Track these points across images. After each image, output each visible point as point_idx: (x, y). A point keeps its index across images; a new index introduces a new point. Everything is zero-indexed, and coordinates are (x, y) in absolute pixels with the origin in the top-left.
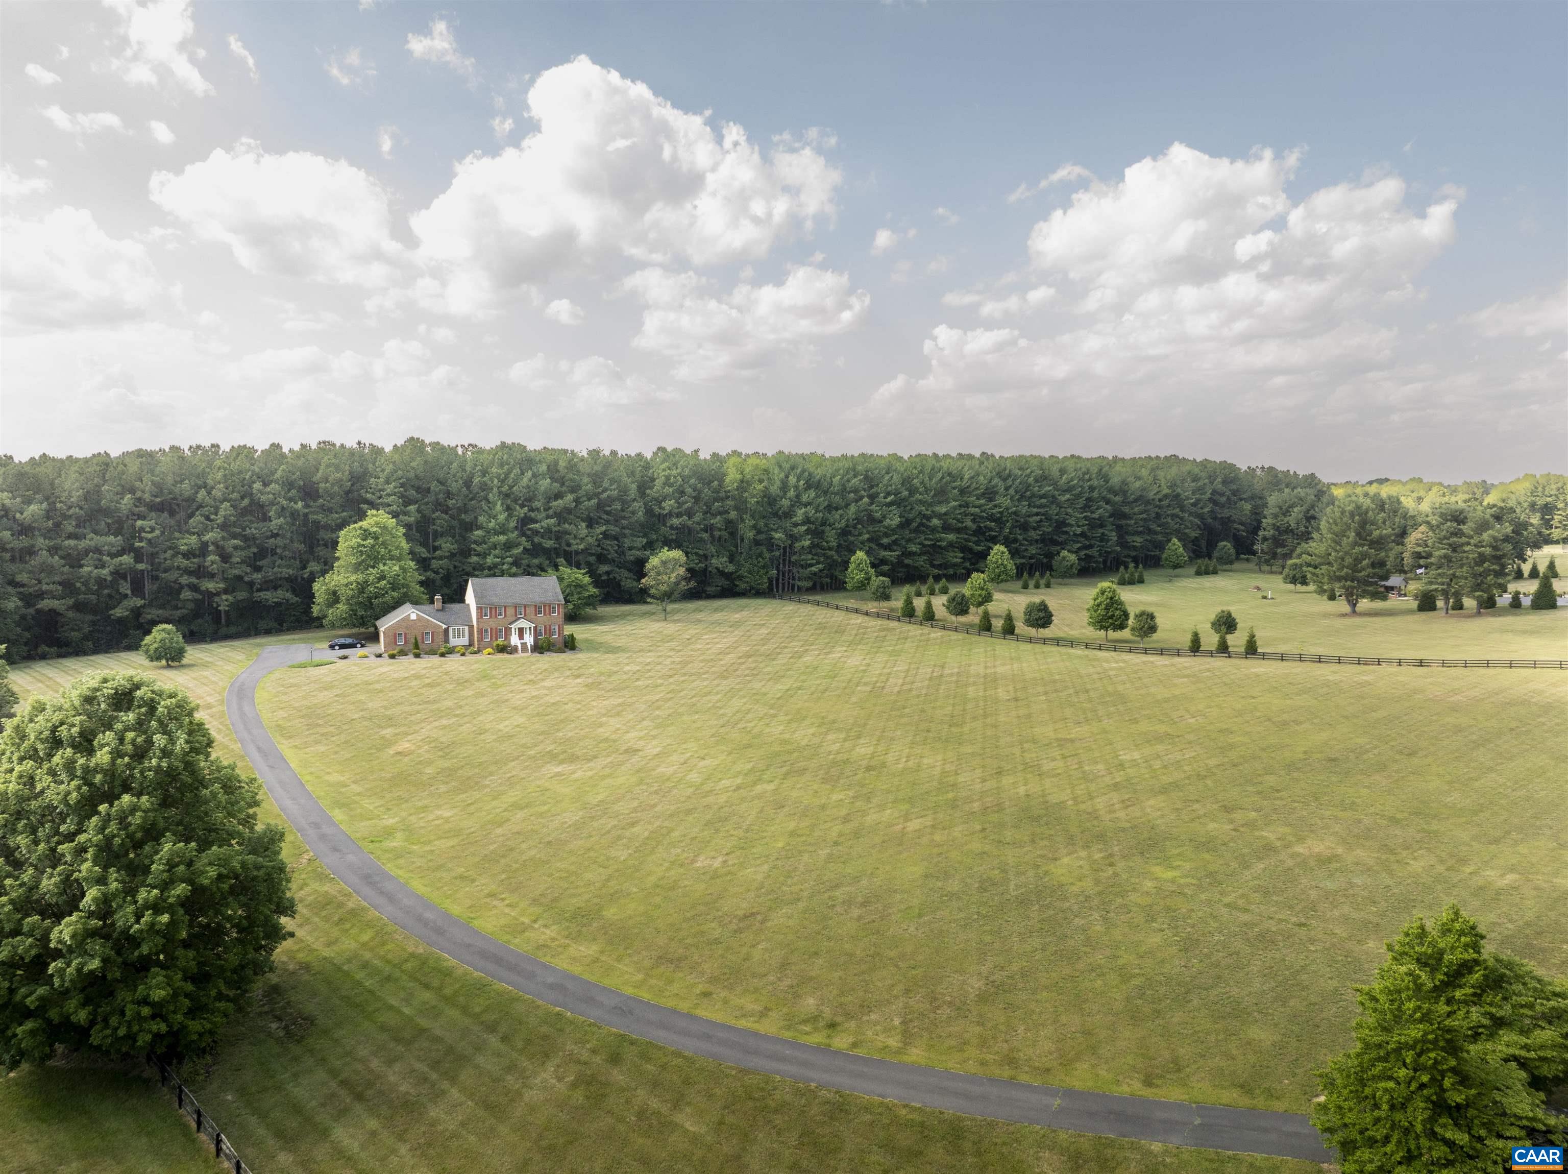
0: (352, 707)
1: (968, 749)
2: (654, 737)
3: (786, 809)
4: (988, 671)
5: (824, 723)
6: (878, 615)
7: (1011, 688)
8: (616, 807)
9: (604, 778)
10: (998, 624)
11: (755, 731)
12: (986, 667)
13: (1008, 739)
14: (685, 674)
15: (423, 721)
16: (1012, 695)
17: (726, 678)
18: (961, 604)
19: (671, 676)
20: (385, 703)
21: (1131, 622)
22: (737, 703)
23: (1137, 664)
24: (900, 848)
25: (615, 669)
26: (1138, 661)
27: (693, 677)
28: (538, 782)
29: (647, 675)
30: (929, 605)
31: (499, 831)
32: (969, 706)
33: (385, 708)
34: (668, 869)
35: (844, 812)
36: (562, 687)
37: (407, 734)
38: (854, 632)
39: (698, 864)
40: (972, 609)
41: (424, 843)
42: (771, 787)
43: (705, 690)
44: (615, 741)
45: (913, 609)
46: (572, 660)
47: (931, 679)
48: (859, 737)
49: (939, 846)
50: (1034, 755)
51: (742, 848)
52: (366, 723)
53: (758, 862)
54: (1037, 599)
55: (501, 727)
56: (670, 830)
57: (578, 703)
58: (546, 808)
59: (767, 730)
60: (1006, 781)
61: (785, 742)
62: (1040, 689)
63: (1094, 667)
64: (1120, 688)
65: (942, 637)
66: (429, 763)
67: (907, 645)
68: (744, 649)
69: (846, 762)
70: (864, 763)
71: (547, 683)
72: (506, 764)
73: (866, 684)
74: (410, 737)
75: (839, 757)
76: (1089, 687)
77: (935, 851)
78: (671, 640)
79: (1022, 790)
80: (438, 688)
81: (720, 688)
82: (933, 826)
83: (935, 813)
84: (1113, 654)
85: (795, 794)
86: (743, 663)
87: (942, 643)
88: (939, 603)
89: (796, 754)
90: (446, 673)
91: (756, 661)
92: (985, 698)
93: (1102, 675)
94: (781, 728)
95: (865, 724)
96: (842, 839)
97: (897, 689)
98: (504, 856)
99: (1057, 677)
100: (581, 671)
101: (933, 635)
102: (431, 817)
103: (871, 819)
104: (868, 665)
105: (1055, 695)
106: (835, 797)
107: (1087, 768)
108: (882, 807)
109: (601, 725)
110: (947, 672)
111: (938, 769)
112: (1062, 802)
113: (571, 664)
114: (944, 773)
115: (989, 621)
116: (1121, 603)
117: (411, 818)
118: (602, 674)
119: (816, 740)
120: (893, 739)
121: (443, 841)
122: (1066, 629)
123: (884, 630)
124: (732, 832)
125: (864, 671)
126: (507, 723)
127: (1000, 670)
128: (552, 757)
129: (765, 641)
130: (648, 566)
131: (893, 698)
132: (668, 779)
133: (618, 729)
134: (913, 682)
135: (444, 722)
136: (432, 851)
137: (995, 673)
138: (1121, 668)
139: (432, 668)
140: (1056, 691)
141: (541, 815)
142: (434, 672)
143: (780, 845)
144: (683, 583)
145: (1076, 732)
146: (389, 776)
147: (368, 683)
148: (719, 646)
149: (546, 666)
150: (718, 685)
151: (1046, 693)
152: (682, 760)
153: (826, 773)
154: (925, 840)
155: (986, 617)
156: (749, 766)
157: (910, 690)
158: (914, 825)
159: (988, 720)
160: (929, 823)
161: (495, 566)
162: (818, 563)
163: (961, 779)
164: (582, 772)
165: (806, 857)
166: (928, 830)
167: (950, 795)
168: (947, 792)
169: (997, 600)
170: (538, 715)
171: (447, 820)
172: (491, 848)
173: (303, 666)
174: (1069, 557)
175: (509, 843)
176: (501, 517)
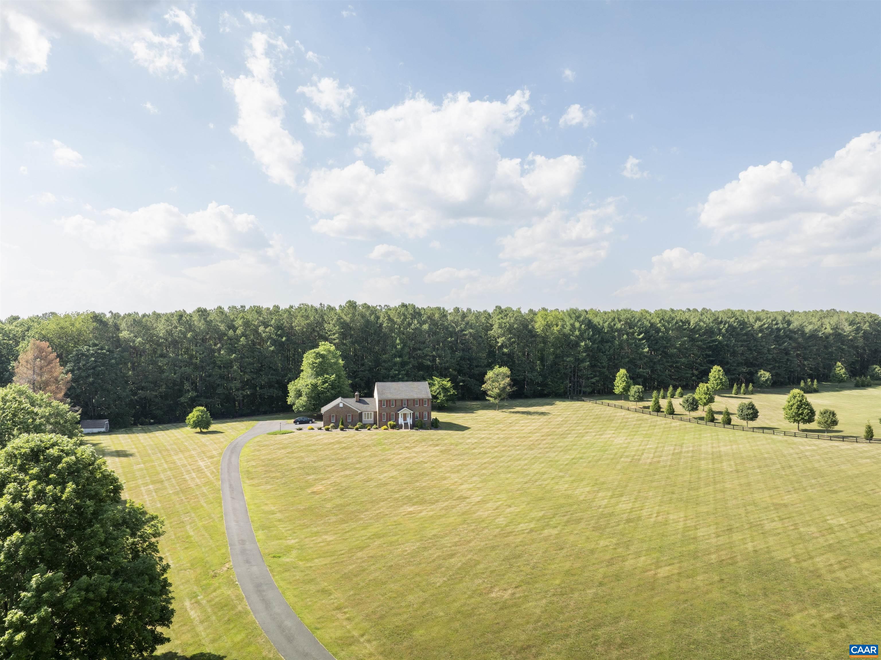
0: (295, 460)
1: (703, 509)
2: (479, 489)
3: (565, 551)
4: (714, 450)
5: (596, 484)
6: (636, 411)
7: (732, 463)
8: (443, 541)
9: (441, 517)
10: (719, 418)
11: (548, 488)
12: (713, 447)
13: (734, 502)
14: (505, 446)
15: (335, 471)
16: (734, 468)
17: (532, 449)
18: (692, 404)
19: (496, 447)
20: (315, 458)
21: (816, 417)
22: (537, 467)
23: (826, 448)
24: (652, 593)
25: (460, 441)
26: (826, 445)
27: (511, 448)
28: (396, 518)
29: (481, 446)
30: (670, 405)
31: (359, 554)
32: (703, 475)
33: (315, 462)
34: (471, 597)
35: (608, 556)
36: (426, 452)
37: (323, 479)
38: (620, 421)
39: (493, 595)
40: (700, 407)
41: (307, 560)
42: (555, 532)
43: (518, 457)
44: (452, 490)
45: (659, 407)
46: (434, 435)
47: (673, 454)
48: (621, 495)
49: (684, 593)
50: (756, 516)
51: (528, 583)
52: (300, 471)
53: (539, 597)
54: (747, 402)
55: (381, 477)
56: (478, 563)
57: (434, 463)
58: (396, 538)
59: (557, 487)
60: (737, 537)
61: (568, 497)
62: (755, 464)
63: (792, 448)
64: (816, 465)
65: (680, 425)
66: (331, 499)
67: (655, 431)
68: (546, 430)
69: (612, 514)
70: (625, 516)
71: (416, 449)
72: (378, 503)
73: (627, 457)
74: (323, 482)
75: (606, 511)
76: (792, 463)
77: (682, 597)
78: (500, 423)
79: (750, 546)
80: (350, 450)
81: (528, 456)
82: (679, 574)
83: (680, 562)
84: (806, 439)
85: (572, 538)
86: (544, 440)
87: (680, 429)
88: (678, 403)
89: (575, 507)
90: (356, 441)
91: (553, 439)
92: (714, 470)
93: (801, 455)
94: (566, 486)
95: (626, 486)
96: (606, 580)
97: (649, 461)
98: (355, 576)
99: (766, 456)
100: (440, 442)
101: (674, 424)
102: (320, 540)
103: (629, 563)
104: (629, 443)
105: (766, 469)
106: (602, 543)
107: (802, 529)
108: (638, 555)
109: (445, 479)
110: (684, 450)
111: (681, 524)
112: (786, 559)
113: (433, 437)
114: (686, 529)
115: (713, 416)
116: (808, 404)
117: (307, 540)
118: (452, 444)
119: (590, 497)
120: (646, 498)
121: (321, 559)
122: (767, 421)
123: (640, 420)
124: (522, 568)
125: (626, 447)
126: (385, 475)
127: (723, 449)
128: (409, 500)
129: (560, 425)
130: (487, 377)
131: (646, 467)
132: (483, 521)
133: (456, 482)
134: (661, 456)
135: (347, 472)
136: (311, 567)
137: (720, 452)
138: (814, 450)
139: (348, 437)
140: (767, 466)
141: (391, 543)
142: (350, 439)
143: (557, 582)
144: (508, 388)
145: (787, 499)
146: (302, 508)
147: (308, 446)
148: (529, 428)
149: (418, 438)
150: (526, 454)
151: (759, 467)
152: (495, 507)
153: (596, 523)
154: (673, 586)
155: (712, 413)
156: (541, 514)
157: (659, 462)
158: (663, 572)
159: (718, 486)
160: (676, 571)
161: (396, 375)
162: (595, 376)
163: (700, 533)
164: (426, 511)
165: (576, 595)
166: (675, 577)
167: (692, 547)
168: (689, 544)
169: (717, 402)
170: (407, 470)
171: (328, 543)
172: (351, 567)
173: (275, 434)
174: (765, 375)
175: (363, 564)
176: (399, 347)
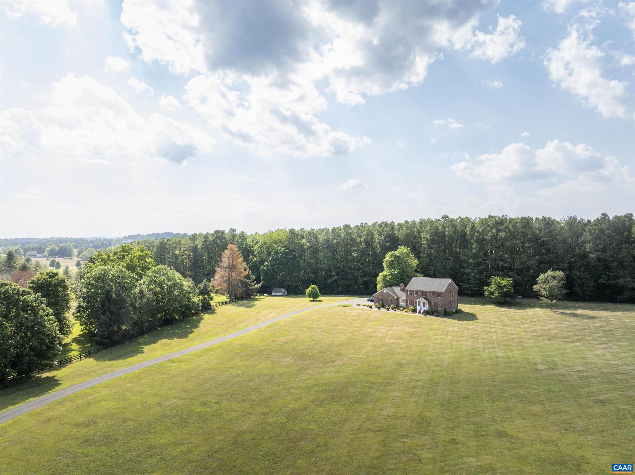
173: (341, 306)
176: (474, 251)
